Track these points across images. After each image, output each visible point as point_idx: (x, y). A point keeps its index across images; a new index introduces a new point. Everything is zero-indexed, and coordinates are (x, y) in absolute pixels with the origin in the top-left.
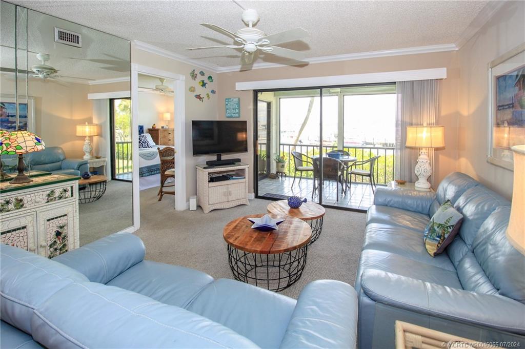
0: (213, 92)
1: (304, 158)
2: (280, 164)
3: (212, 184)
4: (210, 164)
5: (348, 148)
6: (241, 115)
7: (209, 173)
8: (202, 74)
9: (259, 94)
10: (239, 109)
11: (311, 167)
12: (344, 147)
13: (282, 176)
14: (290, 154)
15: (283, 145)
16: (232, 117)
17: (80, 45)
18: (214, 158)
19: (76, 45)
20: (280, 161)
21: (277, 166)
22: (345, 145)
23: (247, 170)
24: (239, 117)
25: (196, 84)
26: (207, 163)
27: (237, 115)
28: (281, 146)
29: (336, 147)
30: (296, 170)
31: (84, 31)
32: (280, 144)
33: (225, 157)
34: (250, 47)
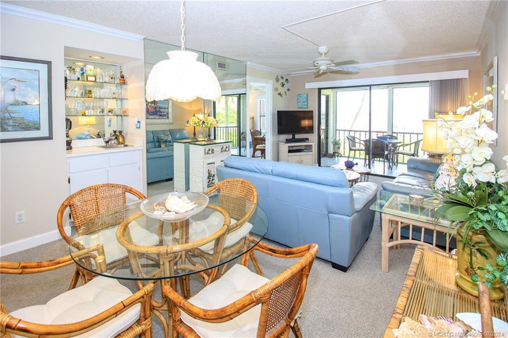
0: (289, 90)
1: (357, 140)
2: (337, 146)
3: (290, 154)
4: (288, 141)
5: (397, 133)
6: (309, 106)
7: (289, 147)
8: (282, 78)
9: (322, 90)
10: (307, 102)
11: (363, 147)
12: (393, 133)
13: (338, 156)
14: (345, 137)
15: (339, 130)
16: (302, 108)
17: (226, 69)
18: (290, 137)
19: (224, 69)
20: (336, 144)
21: (334, 148)
22: (394, 131)
23: (313, 146)
24: (307, 108)
25: (279, 85)
26: (287, 140)
27: (306, 107)
28: (338, 132)
29: (386, 132)
30: (351, 150)
31: (228, 61)
32: (336, 130)
33: (297, 136)
34: (323, 68)
